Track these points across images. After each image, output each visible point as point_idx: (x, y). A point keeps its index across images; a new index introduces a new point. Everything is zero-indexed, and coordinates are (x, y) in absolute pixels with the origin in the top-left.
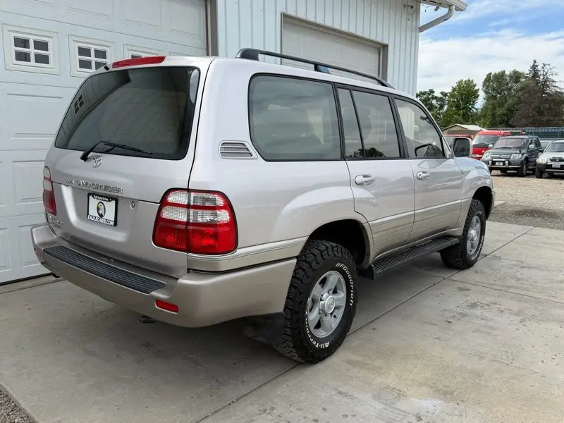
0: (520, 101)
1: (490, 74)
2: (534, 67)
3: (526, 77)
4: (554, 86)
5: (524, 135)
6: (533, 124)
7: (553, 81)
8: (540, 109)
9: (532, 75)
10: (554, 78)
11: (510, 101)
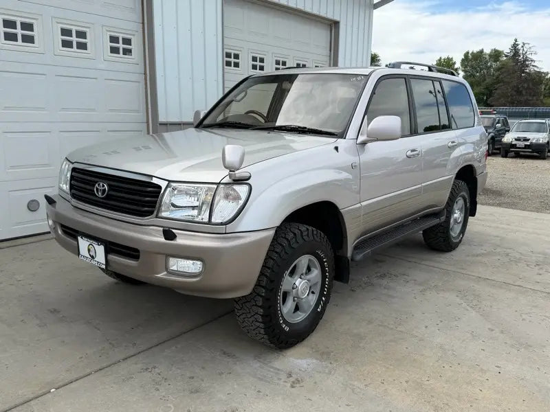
0: (498, 81)
1: (468, 53)
2: (515, 46)
3: (506, 56)
4: (533, 66)
5: (495, 114)
6: (512, 104)
7: (532, 61)
8: (518, 88)
9: (512, 54)
10: (533, 57)
11: (488, 80)
